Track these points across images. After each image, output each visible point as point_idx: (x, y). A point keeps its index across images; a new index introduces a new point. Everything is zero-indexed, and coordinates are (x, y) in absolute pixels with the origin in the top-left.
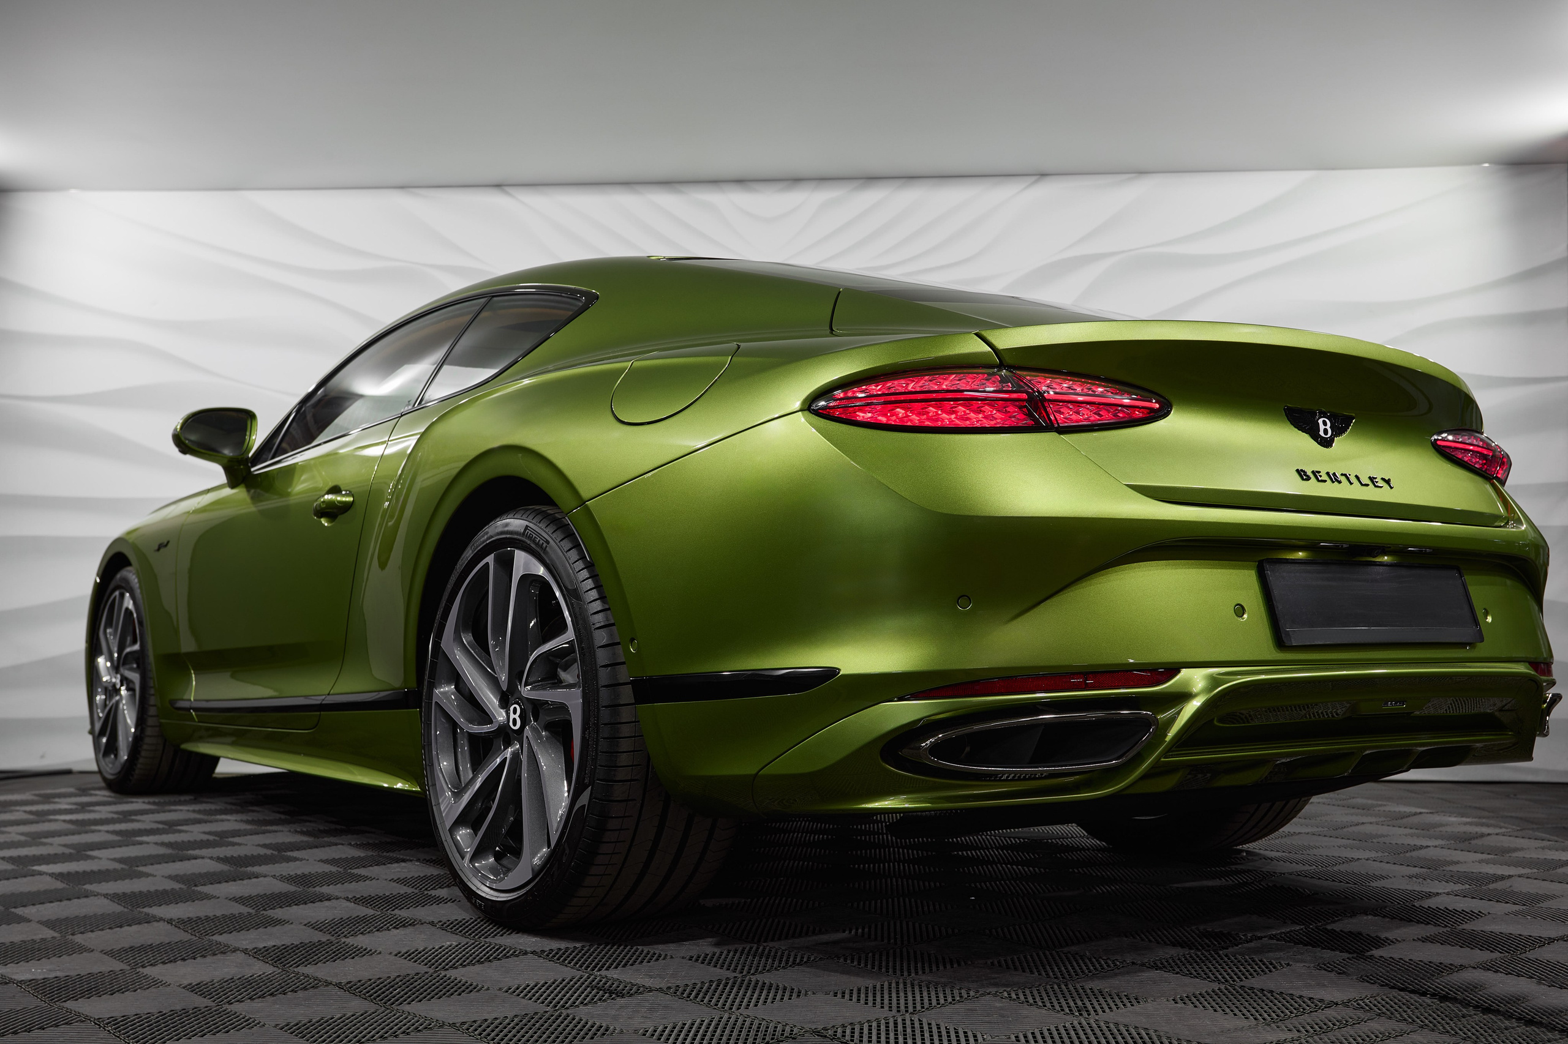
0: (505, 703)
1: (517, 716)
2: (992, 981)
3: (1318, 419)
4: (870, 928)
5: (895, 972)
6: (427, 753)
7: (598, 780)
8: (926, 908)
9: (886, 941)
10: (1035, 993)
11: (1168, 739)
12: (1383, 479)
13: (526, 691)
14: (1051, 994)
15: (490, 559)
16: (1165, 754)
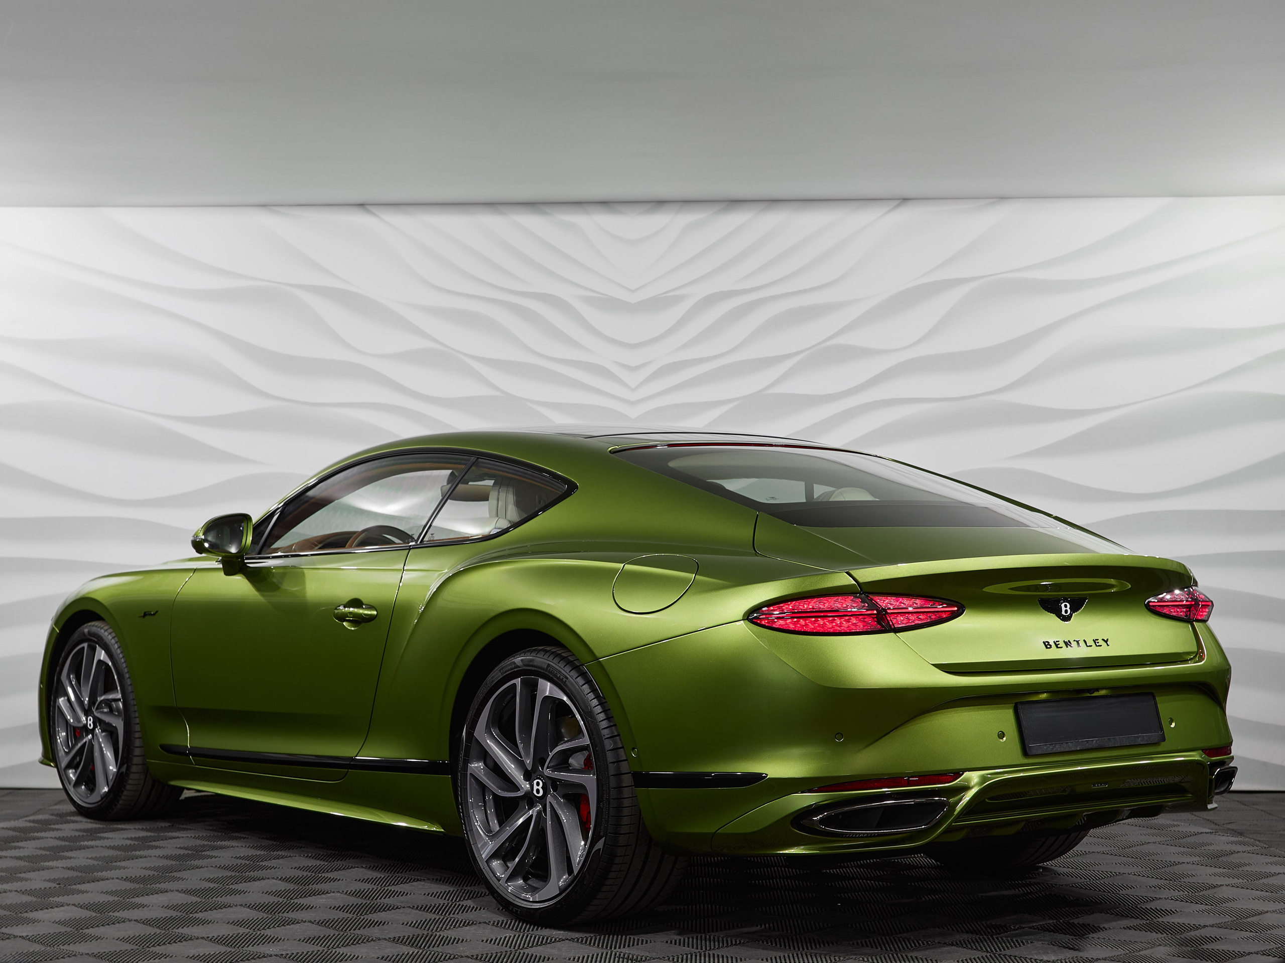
0: (528, 776)
1: (540, 787)
2: (853, 953)
3: (1062, 603)
4: (773, 924)
5: (794, 949)
6: (464, 808)
7: (609, 833)
8: (808, 912)
9: (785, 932)
10: (878, 958)
11: (956, 813)
12: (1103, 640)
13: (548, 772)
14: (888, 958)
15: (518, 681)
16: (955, 821)
